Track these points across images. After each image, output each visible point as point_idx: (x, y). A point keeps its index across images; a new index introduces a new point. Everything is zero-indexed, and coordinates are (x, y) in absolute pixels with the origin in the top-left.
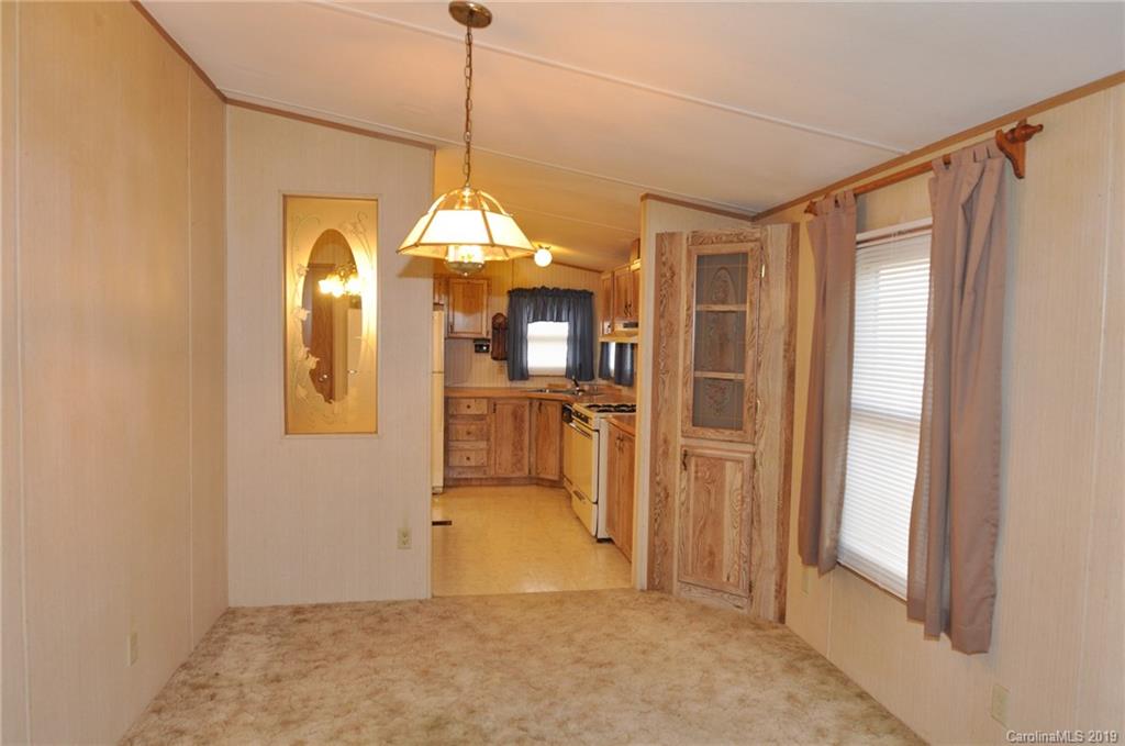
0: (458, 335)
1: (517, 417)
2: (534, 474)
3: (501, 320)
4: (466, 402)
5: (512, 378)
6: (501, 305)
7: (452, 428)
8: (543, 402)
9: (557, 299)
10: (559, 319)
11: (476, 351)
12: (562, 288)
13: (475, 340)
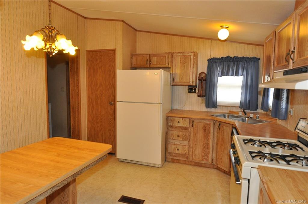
0: (177, 83)
1: (206, 130)
2: (214, 163)
3: (203, 76)
4: (177, 119)
5: (208, 106)
6: (203, 67)
7: (170, 132)
8: (221, 124)
9: (236, 63)
10: (237, 75)
11: (189, 92)
12: (239, 56)
13: (189, 86)
